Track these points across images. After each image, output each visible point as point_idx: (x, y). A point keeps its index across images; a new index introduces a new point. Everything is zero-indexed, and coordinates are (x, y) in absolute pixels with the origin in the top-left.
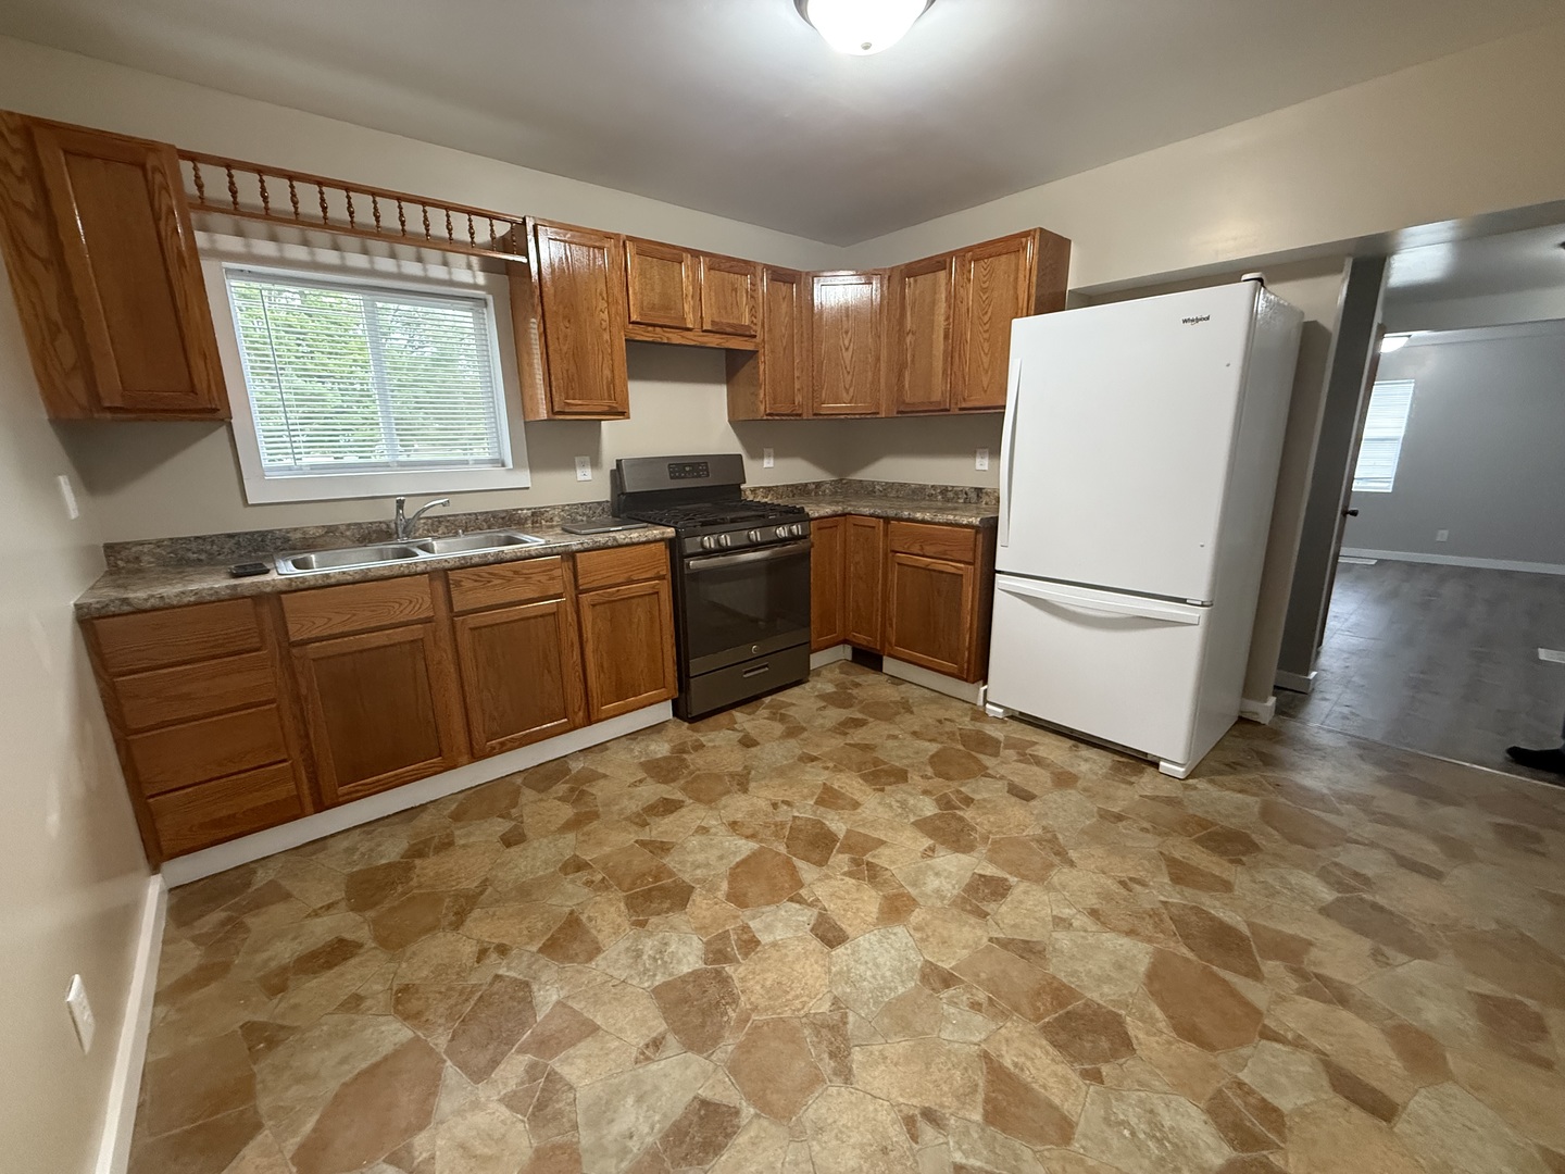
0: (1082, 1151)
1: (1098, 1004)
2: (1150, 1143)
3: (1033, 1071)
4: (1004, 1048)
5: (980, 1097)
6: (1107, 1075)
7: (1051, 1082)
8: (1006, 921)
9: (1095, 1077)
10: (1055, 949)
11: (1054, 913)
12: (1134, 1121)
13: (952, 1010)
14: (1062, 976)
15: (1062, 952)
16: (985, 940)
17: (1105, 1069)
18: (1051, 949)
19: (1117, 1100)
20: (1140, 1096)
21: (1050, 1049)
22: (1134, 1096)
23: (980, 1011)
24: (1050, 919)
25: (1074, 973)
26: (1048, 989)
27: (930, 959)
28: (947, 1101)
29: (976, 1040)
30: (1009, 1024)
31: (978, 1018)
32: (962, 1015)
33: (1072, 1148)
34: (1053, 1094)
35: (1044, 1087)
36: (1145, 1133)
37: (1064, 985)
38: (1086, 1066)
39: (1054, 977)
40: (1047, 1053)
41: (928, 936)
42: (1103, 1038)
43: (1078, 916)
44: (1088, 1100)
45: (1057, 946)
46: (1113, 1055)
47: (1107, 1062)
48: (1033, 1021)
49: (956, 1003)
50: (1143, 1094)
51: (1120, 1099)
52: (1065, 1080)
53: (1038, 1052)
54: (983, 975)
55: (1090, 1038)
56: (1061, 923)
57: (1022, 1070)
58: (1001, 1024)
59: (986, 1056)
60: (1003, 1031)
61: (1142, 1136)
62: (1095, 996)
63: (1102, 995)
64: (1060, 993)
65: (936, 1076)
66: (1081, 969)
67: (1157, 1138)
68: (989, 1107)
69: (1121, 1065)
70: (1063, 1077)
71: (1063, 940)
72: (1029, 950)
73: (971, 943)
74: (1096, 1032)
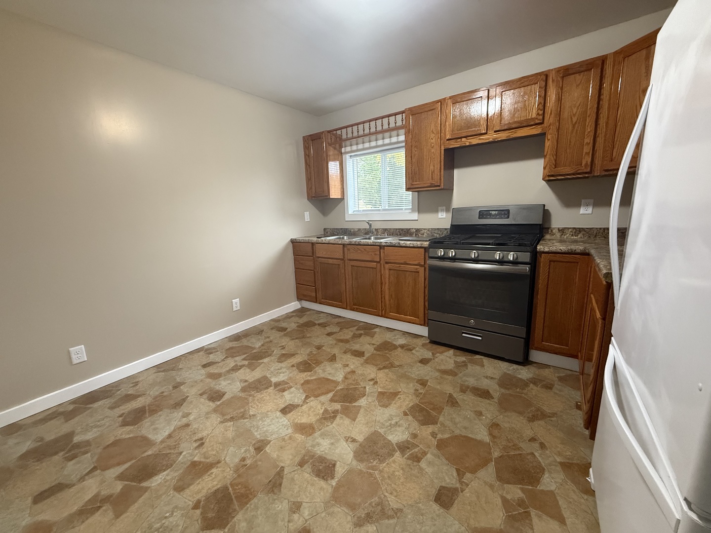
0: (169, 494)
1: (234, 517)
2: (159, 525)
3: (207, 480)
4: (220, 469)
5: (203, 460)
6: (195, 513)
7: (200, 487)
8: (296, 476)
9: (196, 506)
10: (275, 500)
11: (304, 504)
12: (171, 519)
13: (243, 451)
14: (255, 500)
15: (272, 504)
16: (282, 465)
17: (198, 512)
18: (275, 497)
19: (182, 514)
20: (180, 526)
21: (216, 488)
22: (181, 523)
23: (241, 461)
24: (299, 500)
25: (256, 508)
26: (248, 492)
27: (271, 443)
28: (205, 450)
29: (226, 459)
30: (232, 472)
31: (237, 460)
32: (240, 454)
33: (172, 490)
34: (194, 487)
35: (199, 483)
36: (164, 523)
37: (250, 500)
38: (202, 503)
39: (255, 496)
40: (213, 487)
41: (285, 441)
42: (214, 515)
43: (301, 519)
44: (187, 501)
45: (276, 501)
46: (204, 518)
47: (202, 513)
48: (231, 483)
49: (246, 452)
50: (180, 527)
51: (182, 515)
52: (199, 492)
53: (215, 483)
54: (260, 463)
55: (216, 508)
56: (296, 507)
57: (209, 475)
58: (232, 469)
59: (219, 462)
60: (229, 469)
61: (163, 522)
62: (240, 516)
63: (239, 520)
64: (245, 497)
65: (215, 446)
66: (259, 512)
67: (160, 529)
68: (197, 463)
69: (197, 520)
70: (201, 492)
71: (282, 506)
72: (275, 484)
73: (281, 458)
74: (218, 511)
